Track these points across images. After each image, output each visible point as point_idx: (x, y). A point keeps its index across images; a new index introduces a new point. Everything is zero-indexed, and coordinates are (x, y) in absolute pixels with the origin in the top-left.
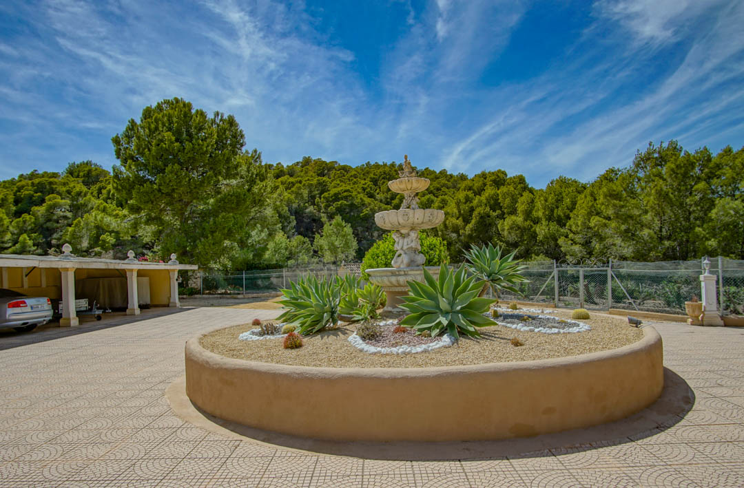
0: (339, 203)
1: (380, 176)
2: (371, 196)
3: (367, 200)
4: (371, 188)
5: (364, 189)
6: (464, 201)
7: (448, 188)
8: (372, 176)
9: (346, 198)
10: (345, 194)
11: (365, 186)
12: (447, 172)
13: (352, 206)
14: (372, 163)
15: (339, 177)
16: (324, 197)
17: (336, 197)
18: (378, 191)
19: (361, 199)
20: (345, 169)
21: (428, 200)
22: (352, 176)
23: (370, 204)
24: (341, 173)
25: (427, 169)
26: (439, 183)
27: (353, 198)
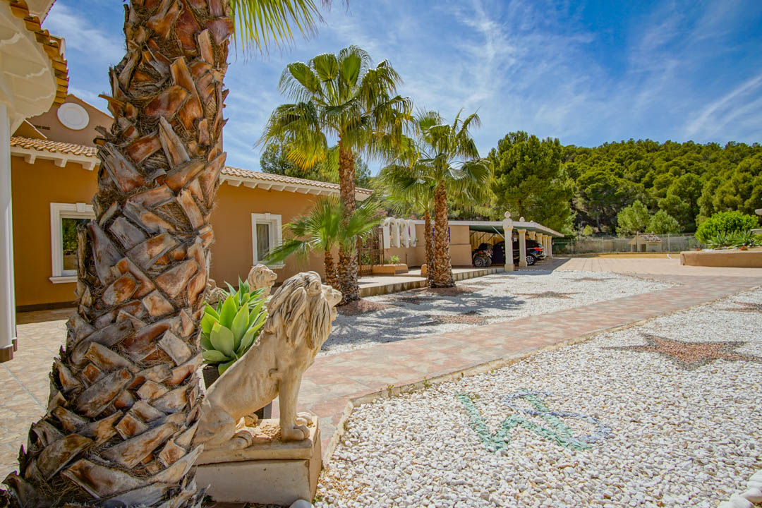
0: (595, 185)
1: (626, 157)
2: (621, 176)
3: (619, 181)
4: (619, 168)
5: (612, 170)
6: (742, 181)
7: (699, 161)
8: (618, 157)
9: (599, 180)
10: (599, 176)
11: (613, 167)
12: (693, 142)
13: (606, 187)
14: (609, 143)
15: (582, 160)
16: (579, 181)
17: (591, 180)
18: (625, 171)
19: (614, 180)
20: (586, 152)
21: (688, 178)
22: (595, 159)
23: (622, 184)
24: (584, 156)
25: (668, 142)
26: (688, 158)
27: (606, 179)
